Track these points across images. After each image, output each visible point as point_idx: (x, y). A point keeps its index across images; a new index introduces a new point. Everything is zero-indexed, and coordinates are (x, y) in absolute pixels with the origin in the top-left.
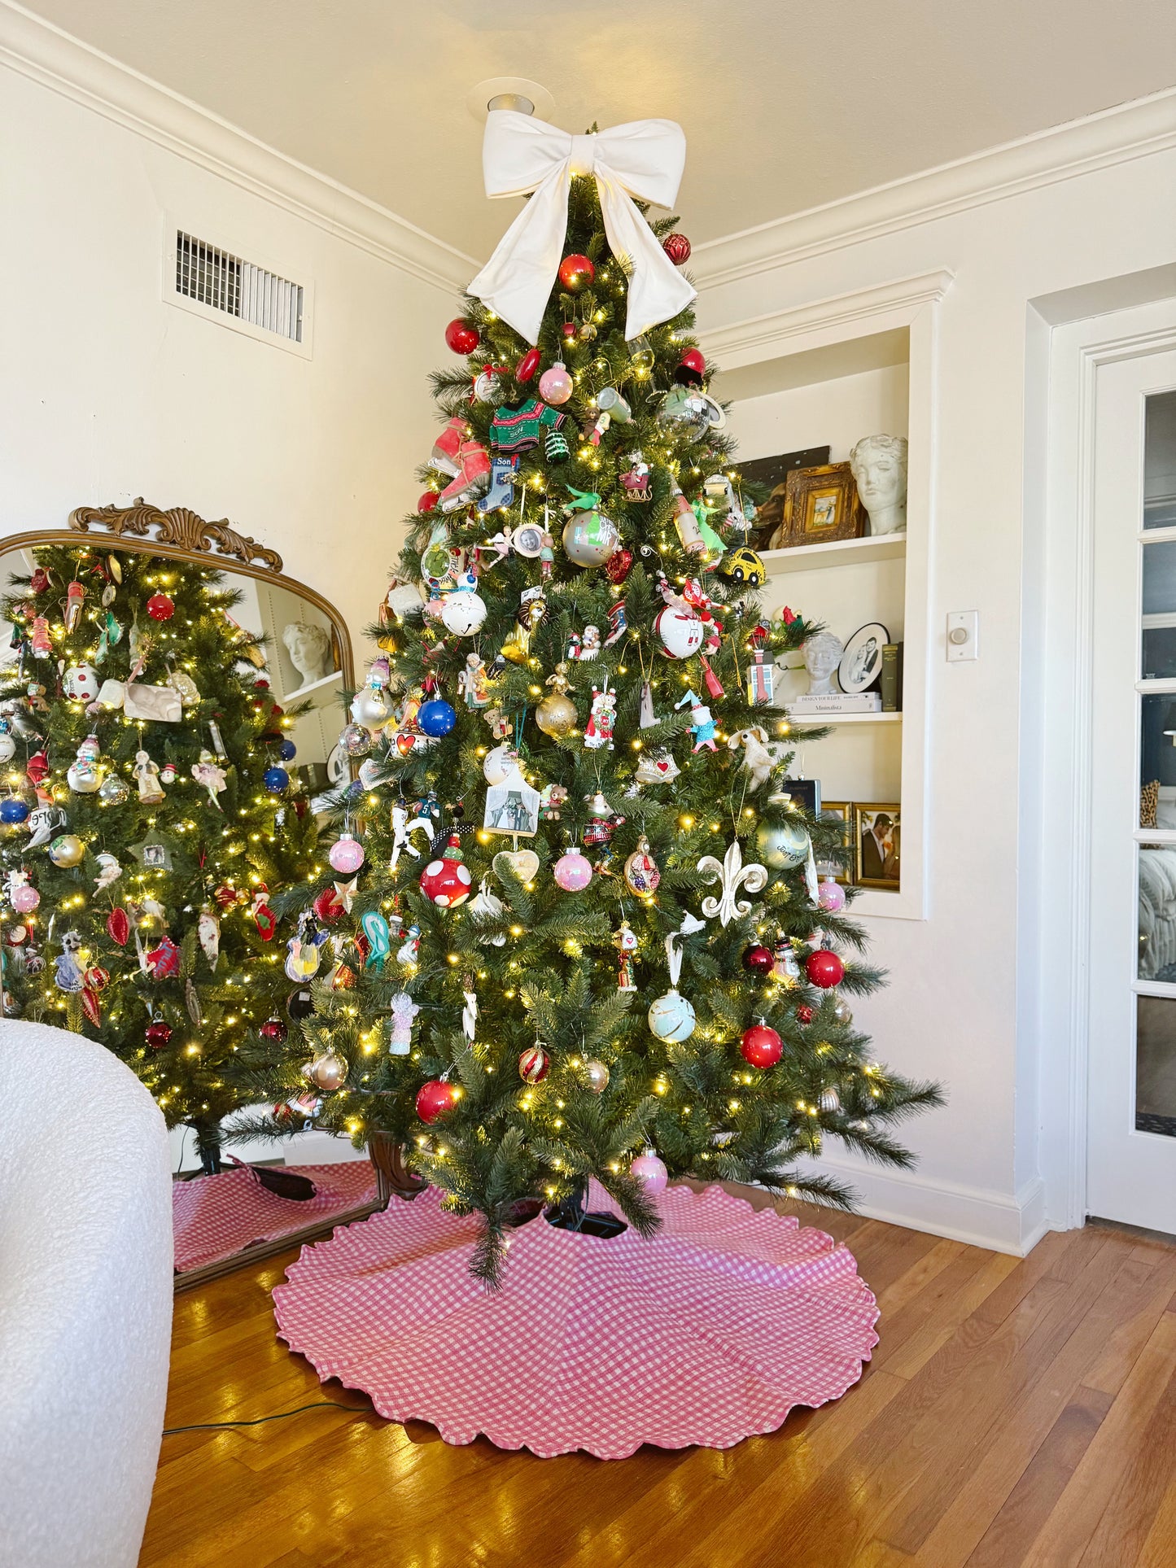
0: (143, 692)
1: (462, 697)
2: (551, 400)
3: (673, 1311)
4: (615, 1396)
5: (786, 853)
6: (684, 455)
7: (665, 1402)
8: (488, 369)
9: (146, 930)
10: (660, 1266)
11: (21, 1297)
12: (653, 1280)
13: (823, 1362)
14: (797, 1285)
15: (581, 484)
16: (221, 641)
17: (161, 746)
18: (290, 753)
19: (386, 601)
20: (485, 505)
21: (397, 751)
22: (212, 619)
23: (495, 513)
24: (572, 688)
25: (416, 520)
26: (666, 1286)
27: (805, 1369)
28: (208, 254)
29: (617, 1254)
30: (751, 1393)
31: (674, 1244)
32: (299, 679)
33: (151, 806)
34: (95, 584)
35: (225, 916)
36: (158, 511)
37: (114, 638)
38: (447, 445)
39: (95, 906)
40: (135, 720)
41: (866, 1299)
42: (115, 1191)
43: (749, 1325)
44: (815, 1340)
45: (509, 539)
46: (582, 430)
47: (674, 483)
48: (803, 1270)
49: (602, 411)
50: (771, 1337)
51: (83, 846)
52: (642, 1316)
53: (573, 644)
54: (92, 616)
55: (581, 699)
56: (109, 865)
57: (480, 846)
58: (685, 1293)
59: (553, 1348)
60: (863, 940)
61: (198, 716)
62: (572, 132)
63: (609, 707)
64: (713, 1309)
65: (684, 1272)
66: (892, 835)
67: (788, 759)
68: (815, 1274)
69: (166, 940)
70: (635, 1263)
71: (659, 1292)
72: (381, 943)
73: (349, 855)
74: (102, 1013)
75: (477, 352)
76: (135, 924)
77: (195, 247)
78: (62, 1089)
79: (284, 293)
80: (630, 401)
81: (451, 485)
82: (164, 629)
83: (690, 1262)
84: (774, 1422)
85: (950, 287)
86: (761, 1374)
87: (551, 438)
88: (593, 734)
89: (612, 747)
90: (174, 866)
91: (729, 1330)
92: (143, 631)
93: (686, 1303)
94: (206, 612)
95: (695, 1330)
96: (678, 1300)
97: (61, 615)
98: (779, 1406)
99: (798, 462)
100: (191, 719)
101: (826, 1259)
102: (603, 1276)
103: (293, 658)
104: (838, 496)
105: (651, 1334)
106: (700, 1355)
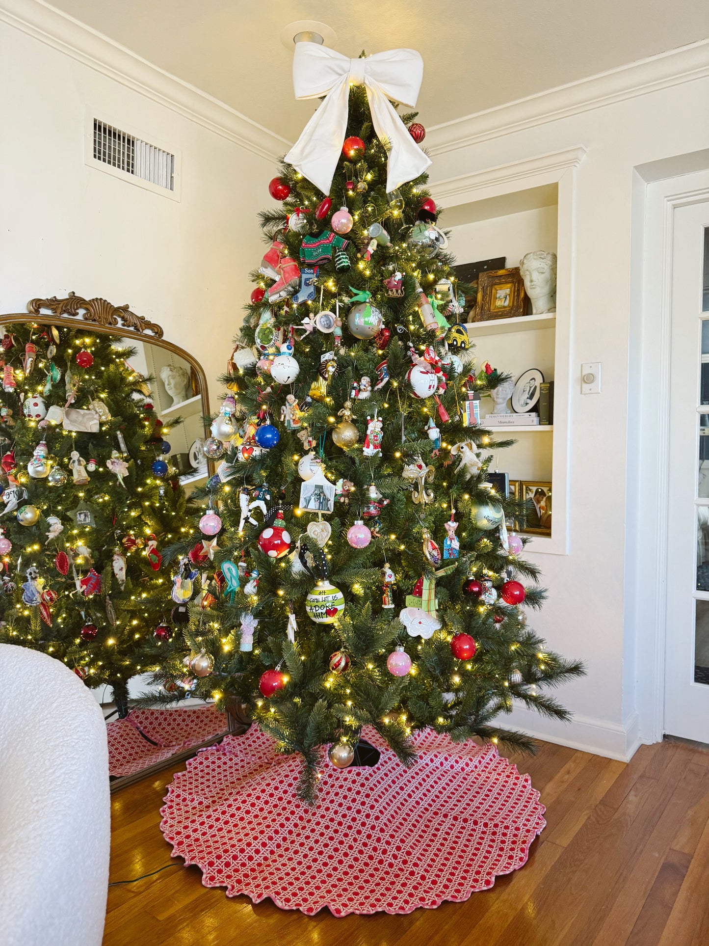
0: (74, 414)
1: (283, 423)
2: (339, 231)
5: (489, 520)
6: (423, 267)
8: (298, 211)
9: (79, 565)
11: (13, 846)
15: (358, 285)
16: (123, 379)
17: (86, 447)
18: (167, 449)
19: (232, 359)
20: (297, 299)
21: (242, 457)
22: (117, 366)
23: (304, 304)
24: (354, 417)
25: (250, 307)
28: (113, 133)
32: (170, 401)
33: (81, 486)
34: (43, 345)
35: (129, 554)
36: (84, 300)
37: (56, 379)
38: (271, 259)
39: (47, 550)
40: (70, 432)
42: (73, 768)
45: (313, 321)
46: (359, 251)
47: (418, 285)
49: (372, 239)
51: (38, 512)
53: (354, 388)
54: (41, 365)
55: (361, 424)
56: (55, 524)
57: (296, 517)
60: (537, 575)
61: (110, 429)
62: (351, 57)
63: (378, 430)
66: (546, 502)
67: (489, 460)
69: (92, 571)
72: (234, 581)
73: (213, 524)
74: (53, 617)
75: (289, 199)
76: (72, 561)
77: (105, 129)
78: (34, 693)
79: (162, 159)
80: (389, 233)
81: (275, 285)
82: (87, 373)
85: (584, 158)
87: (339, 255)
88: (368, 447)
89: (381, 455)
90: (96, 524)
92: (73, 374)
94: (112, 361)
97: (21, 363)
99: (485, 267)
100: (105, 430)
103: (167, 387)
104: (511, 289)
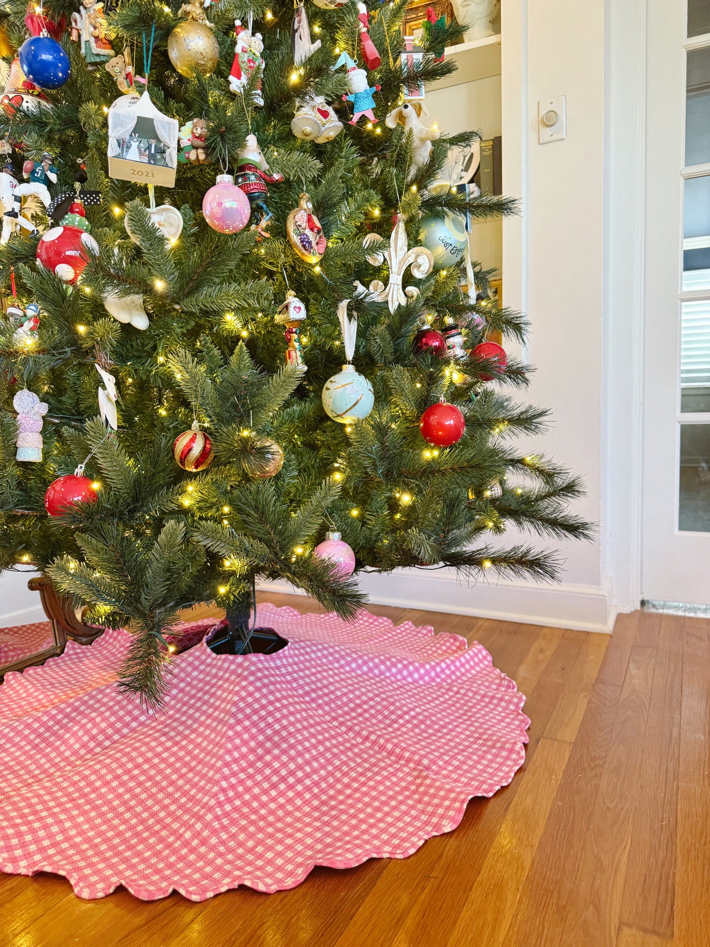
3: (335, 719)
4: (280, 813)
7: (334, 813)
10: (319, 676)
12: (313, 691)
13: (485, 749)
14: (444, 680)
26: (326, 695)
27: (469, 758)
29: (278, 668)
30: (422, 789)
31: (331, 654)
41: (508, 687)
43: (408, 722)
44: (472, 729)
48: (448, 667)
50: (431, 731)
52: (305, 728)
58: (345, 699)
59: (212, 767)
64: (373, 711)
65: (342, 680)
68: (458, 669)
70: (295, 675)
71: (320, 701)
83: (347, 669)
84: (452, 819)
86: (427, 768)
91: (390, 729)
93: (346, 709)
95: (358, 734)
96: (339, 707)
98: (455, 800)
101: (466, 655)
102: (265, 691)
105: (314, 747)
106: (365, 761)
